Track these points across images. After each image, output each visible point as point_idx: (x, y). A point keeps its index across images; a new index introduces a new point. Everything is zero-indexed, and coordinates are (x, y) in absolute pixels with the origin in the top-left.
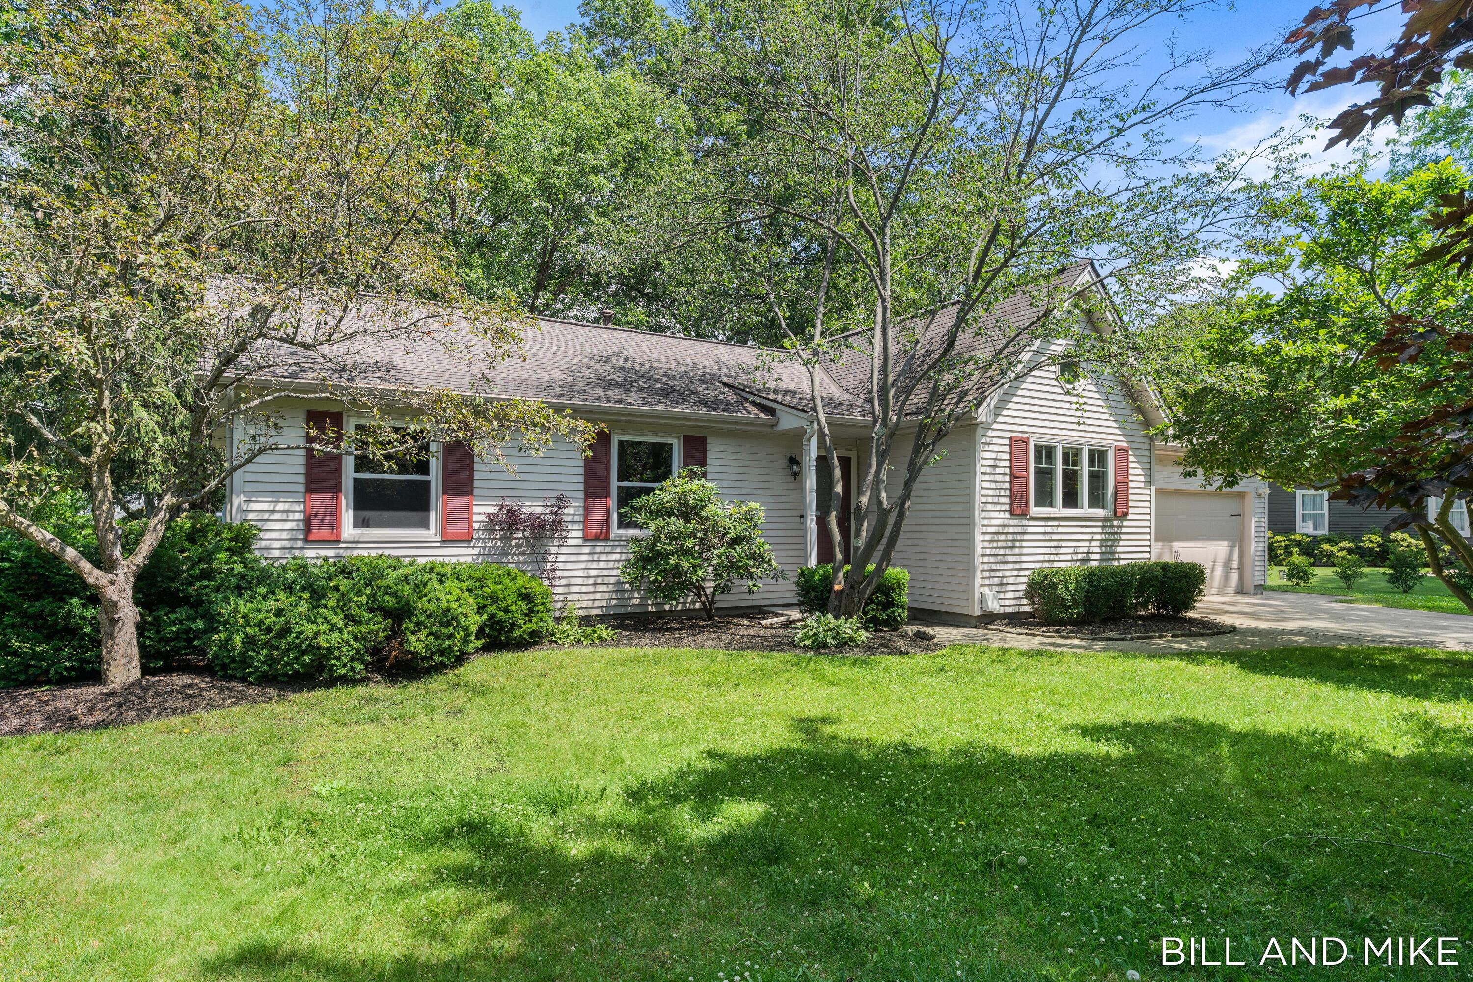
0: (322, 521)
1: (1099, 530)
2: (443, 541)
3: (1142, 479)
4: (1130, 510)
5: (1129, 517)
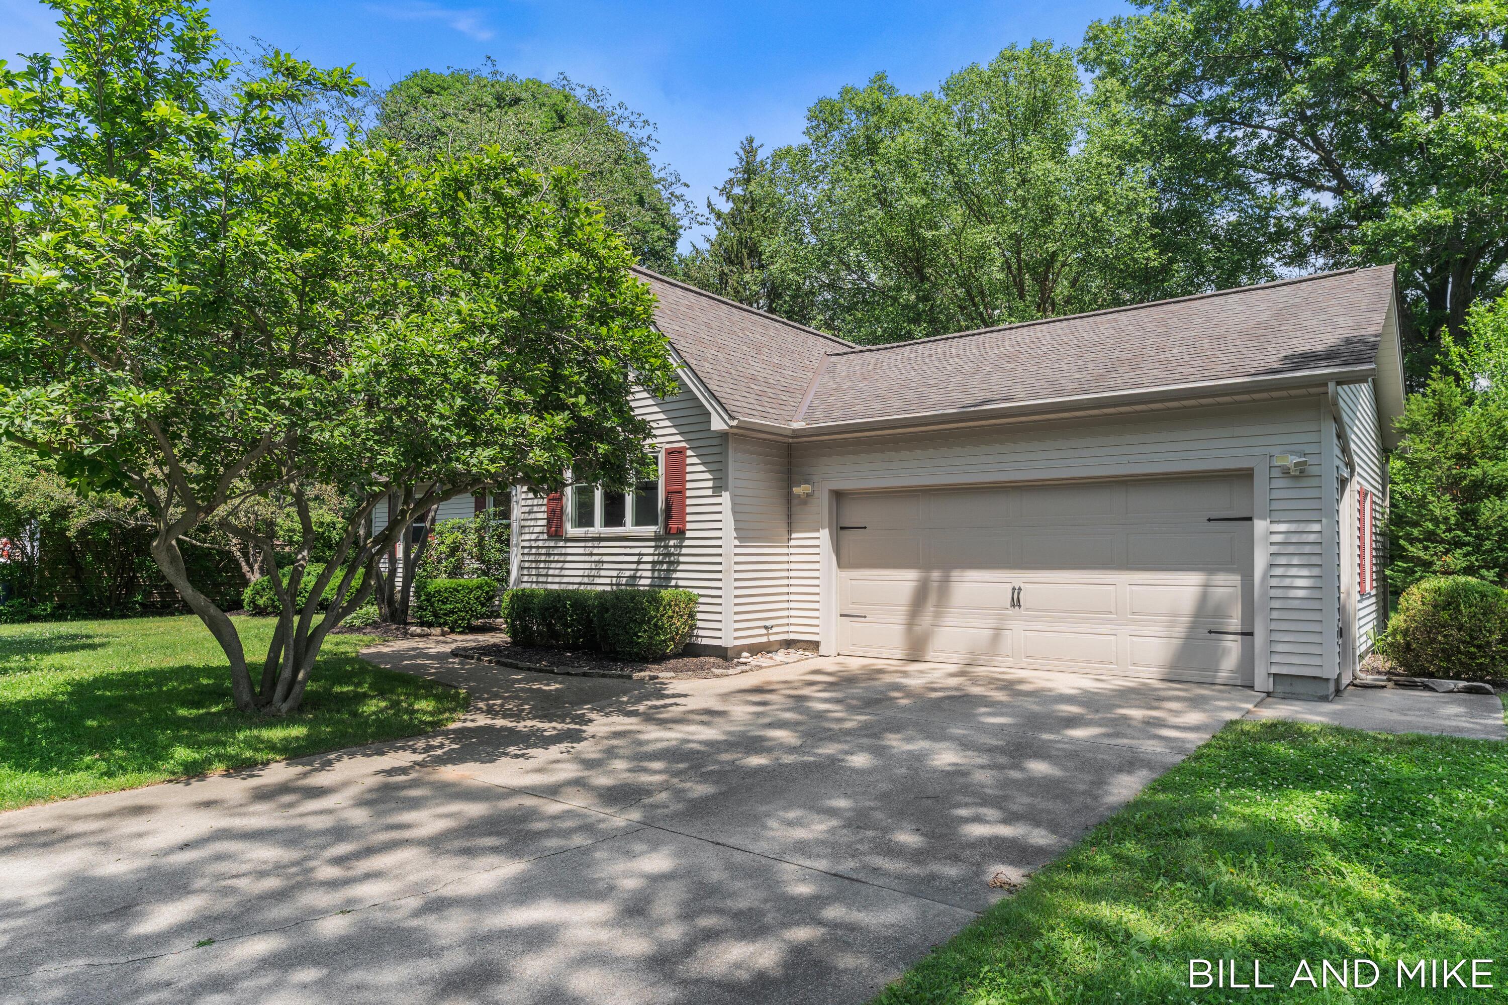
3: (711, 484)
4: (689, 526)
5: (689, 534)
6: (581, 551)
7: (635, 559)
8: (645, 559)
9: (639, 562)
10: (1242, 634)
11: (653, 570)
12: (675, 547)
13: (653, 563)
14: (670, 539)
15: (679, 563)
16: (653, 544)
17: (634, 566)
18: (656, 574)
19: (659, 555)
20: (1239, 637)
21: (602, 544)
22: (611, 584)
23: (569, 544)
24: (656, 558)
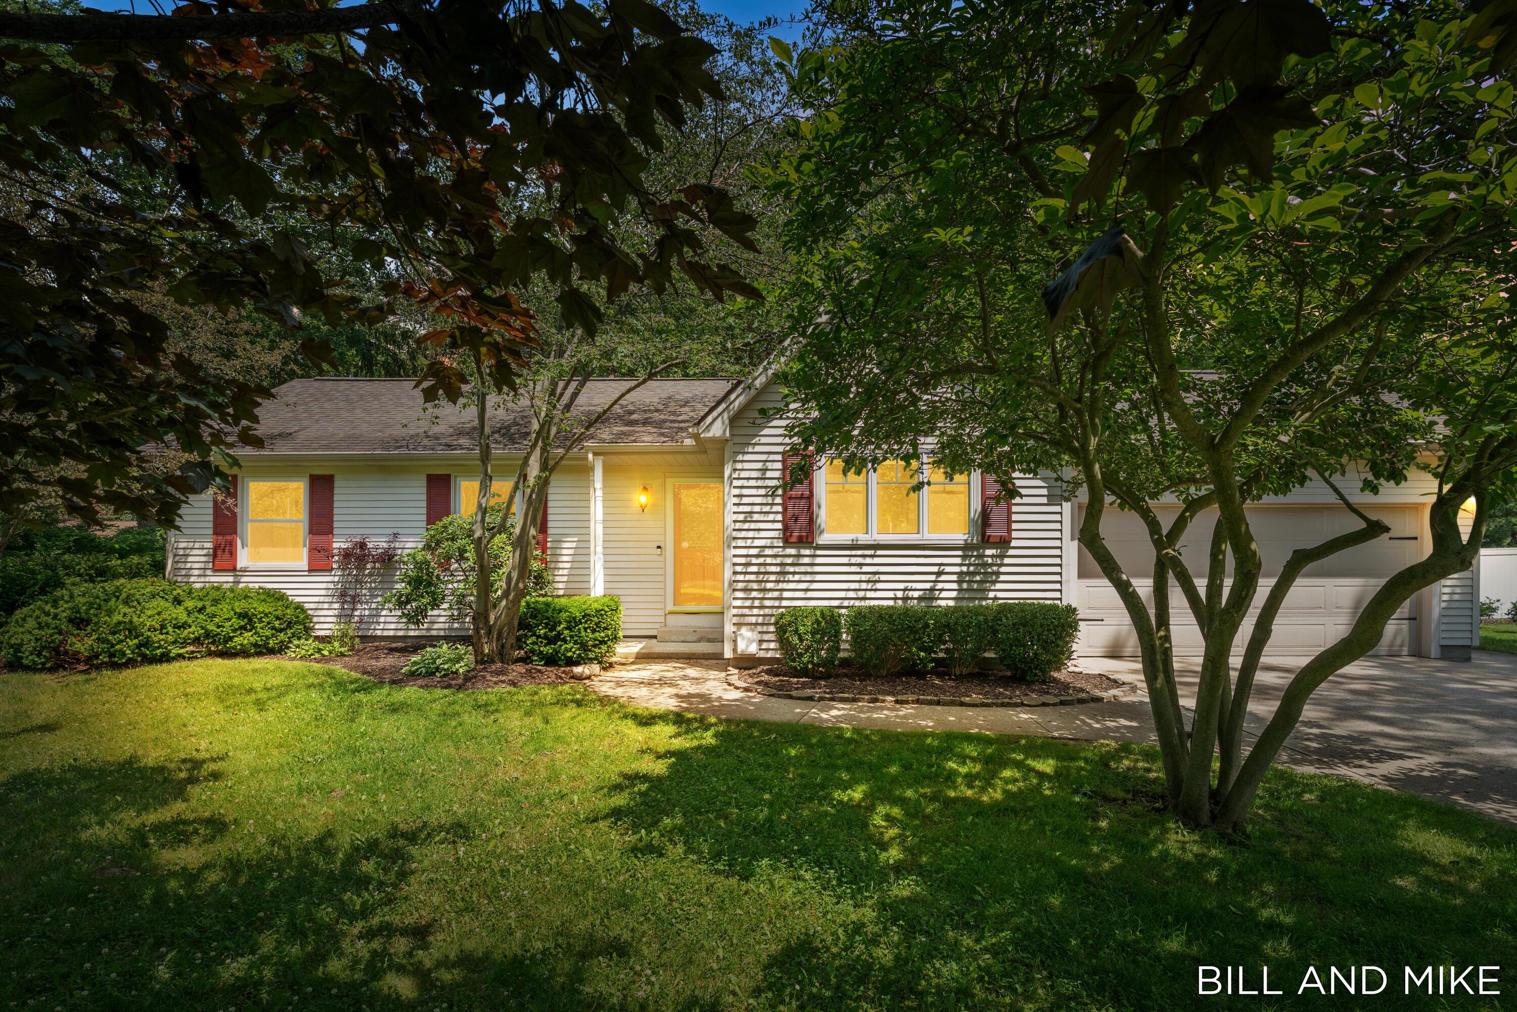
0: (224, 551)
1: (958, 560)
2: (310, 571)
3: (1045, 492)
4: (1014, 534)
5: (1014, 543)
6: (845, 560)
7: (935, 569)
8: (948, 569)
9: (939, 574)
10: (1409, 619)
11: (959, 582)
12: (992, 556)
13: (960, 574)
14: (985, 548)
15: (998, 574)
16: (960, 553)
17: (933, 578)
18: (965, 586)
19: (969, 565)
20: (1406, 622)
21: (879, 552)
22: (895, 599)
23: (819, 552)
24: (965, 569)
